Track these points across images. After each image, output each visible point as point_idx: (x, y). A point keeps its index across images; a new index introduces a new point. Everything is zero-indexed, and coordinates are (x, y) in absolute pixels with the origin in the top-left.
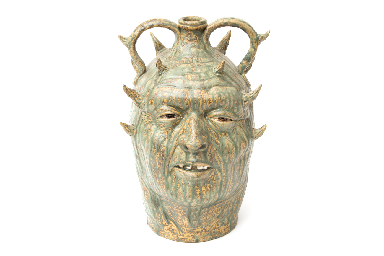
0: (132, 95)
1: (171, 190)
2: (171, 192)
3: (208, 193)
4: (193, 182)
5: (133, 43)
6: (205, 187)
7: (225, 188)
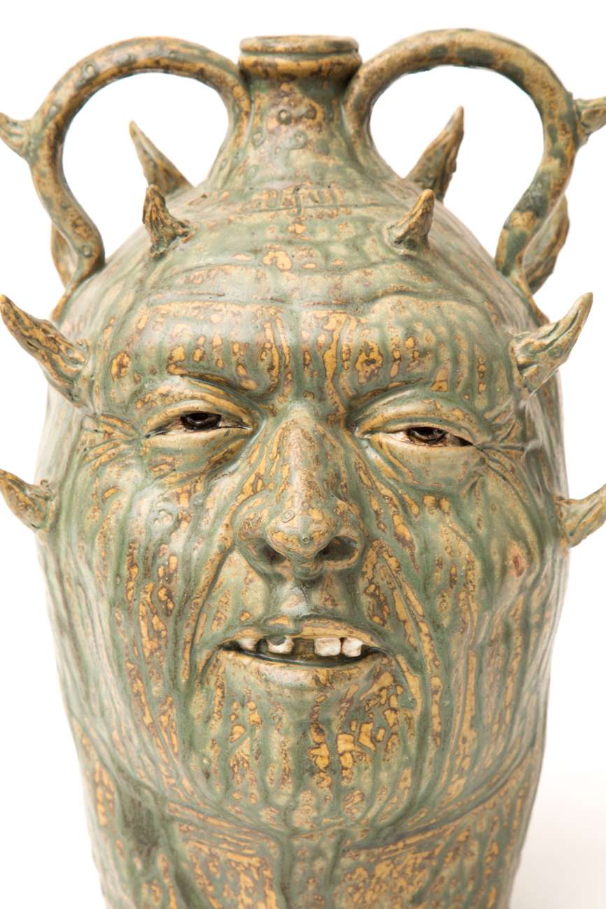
0: (38, 340)
1: (204, 756)
2: (205, 761)
3: (363, 765)
4: (299, 711)
5: (49, 136)
6: (351, 738)
7: (442, 751)
